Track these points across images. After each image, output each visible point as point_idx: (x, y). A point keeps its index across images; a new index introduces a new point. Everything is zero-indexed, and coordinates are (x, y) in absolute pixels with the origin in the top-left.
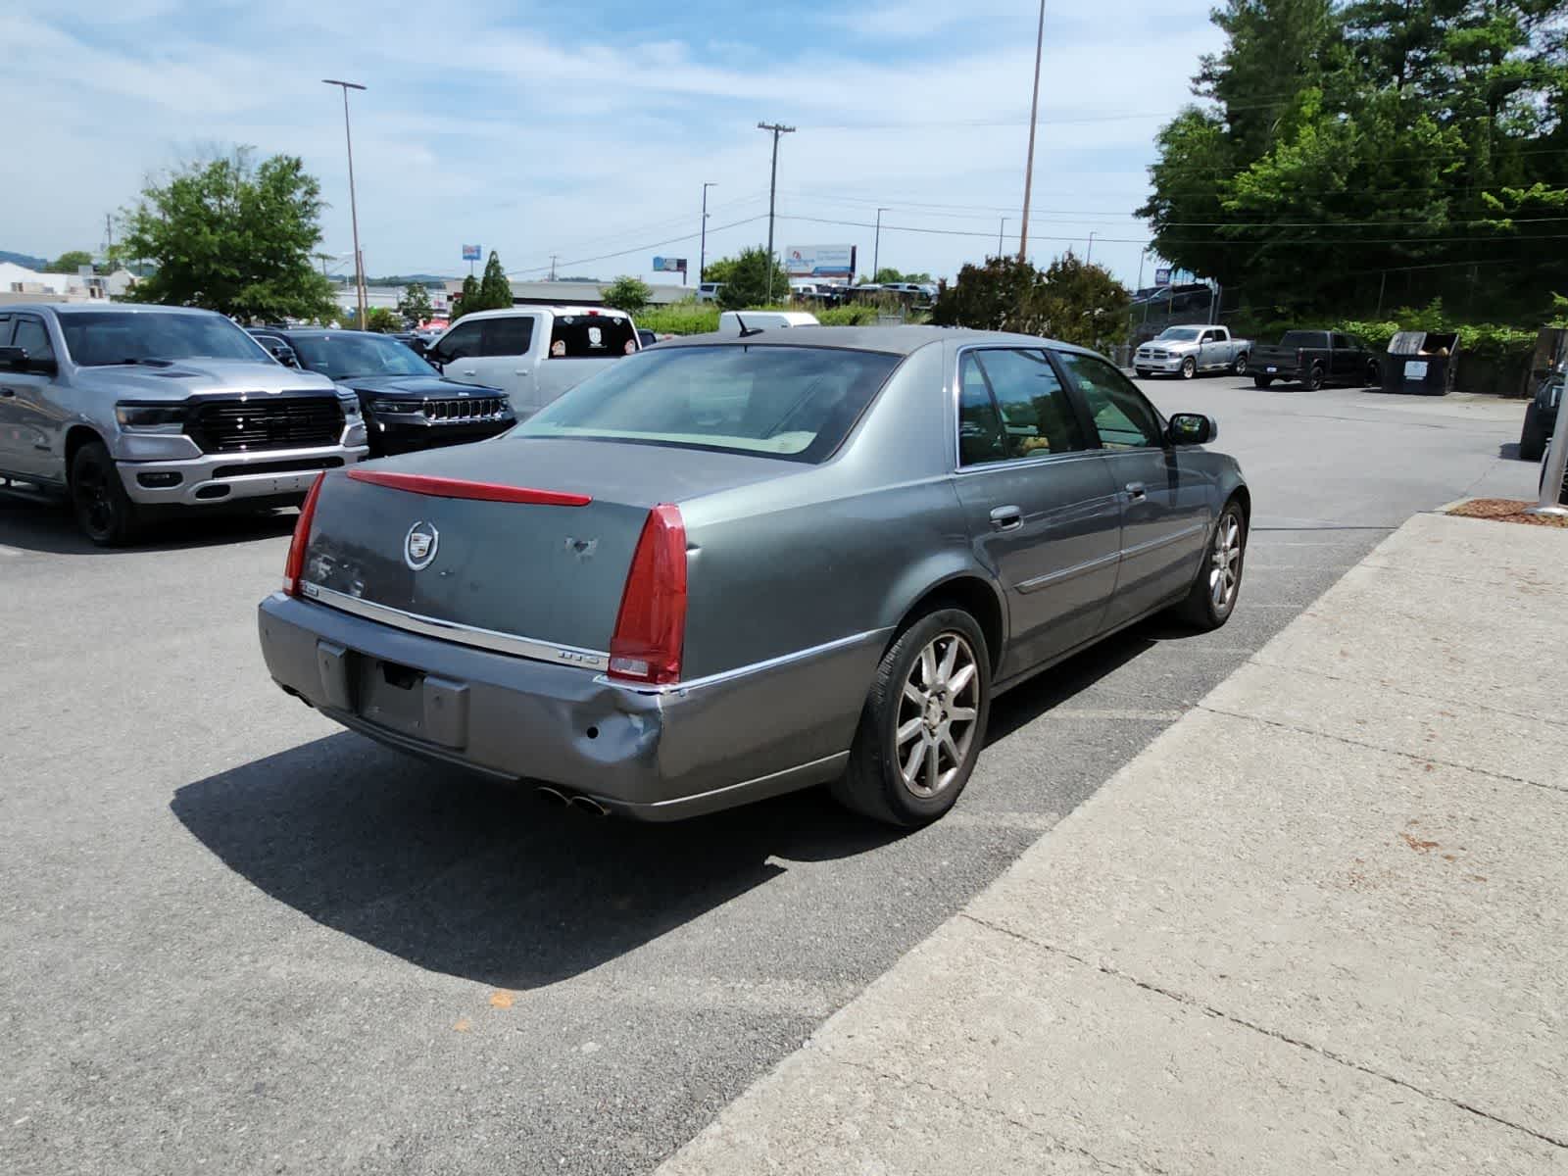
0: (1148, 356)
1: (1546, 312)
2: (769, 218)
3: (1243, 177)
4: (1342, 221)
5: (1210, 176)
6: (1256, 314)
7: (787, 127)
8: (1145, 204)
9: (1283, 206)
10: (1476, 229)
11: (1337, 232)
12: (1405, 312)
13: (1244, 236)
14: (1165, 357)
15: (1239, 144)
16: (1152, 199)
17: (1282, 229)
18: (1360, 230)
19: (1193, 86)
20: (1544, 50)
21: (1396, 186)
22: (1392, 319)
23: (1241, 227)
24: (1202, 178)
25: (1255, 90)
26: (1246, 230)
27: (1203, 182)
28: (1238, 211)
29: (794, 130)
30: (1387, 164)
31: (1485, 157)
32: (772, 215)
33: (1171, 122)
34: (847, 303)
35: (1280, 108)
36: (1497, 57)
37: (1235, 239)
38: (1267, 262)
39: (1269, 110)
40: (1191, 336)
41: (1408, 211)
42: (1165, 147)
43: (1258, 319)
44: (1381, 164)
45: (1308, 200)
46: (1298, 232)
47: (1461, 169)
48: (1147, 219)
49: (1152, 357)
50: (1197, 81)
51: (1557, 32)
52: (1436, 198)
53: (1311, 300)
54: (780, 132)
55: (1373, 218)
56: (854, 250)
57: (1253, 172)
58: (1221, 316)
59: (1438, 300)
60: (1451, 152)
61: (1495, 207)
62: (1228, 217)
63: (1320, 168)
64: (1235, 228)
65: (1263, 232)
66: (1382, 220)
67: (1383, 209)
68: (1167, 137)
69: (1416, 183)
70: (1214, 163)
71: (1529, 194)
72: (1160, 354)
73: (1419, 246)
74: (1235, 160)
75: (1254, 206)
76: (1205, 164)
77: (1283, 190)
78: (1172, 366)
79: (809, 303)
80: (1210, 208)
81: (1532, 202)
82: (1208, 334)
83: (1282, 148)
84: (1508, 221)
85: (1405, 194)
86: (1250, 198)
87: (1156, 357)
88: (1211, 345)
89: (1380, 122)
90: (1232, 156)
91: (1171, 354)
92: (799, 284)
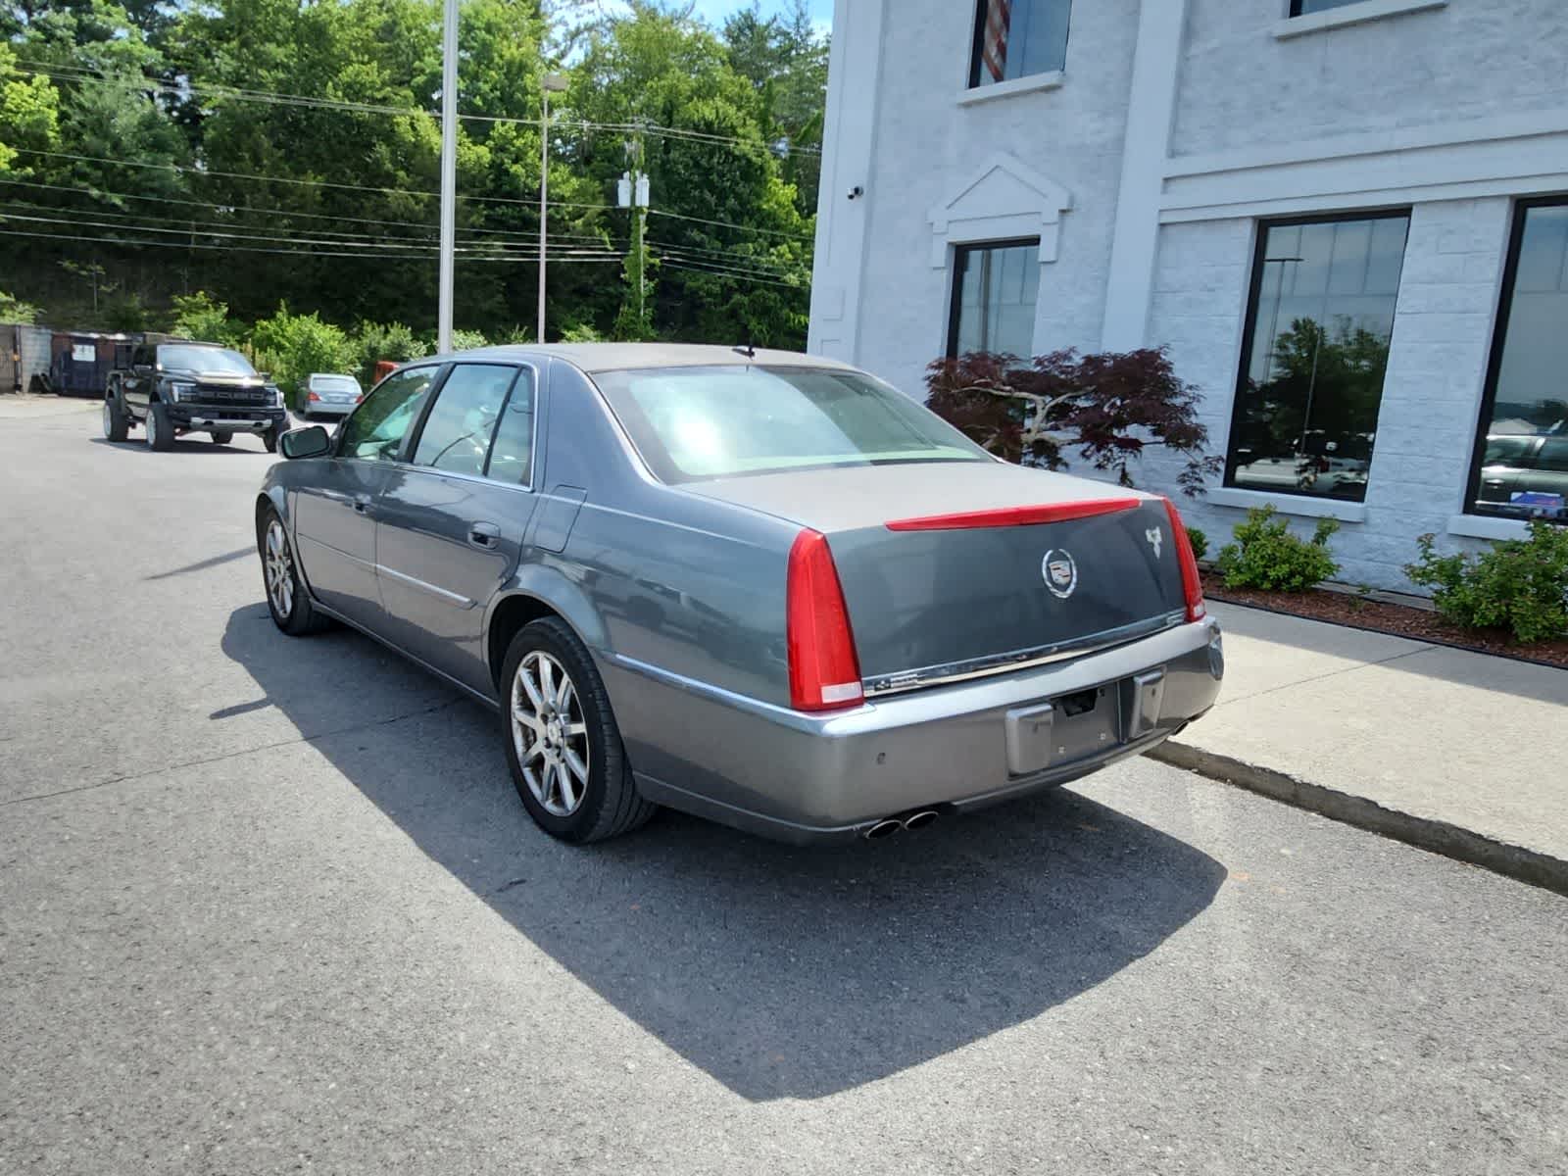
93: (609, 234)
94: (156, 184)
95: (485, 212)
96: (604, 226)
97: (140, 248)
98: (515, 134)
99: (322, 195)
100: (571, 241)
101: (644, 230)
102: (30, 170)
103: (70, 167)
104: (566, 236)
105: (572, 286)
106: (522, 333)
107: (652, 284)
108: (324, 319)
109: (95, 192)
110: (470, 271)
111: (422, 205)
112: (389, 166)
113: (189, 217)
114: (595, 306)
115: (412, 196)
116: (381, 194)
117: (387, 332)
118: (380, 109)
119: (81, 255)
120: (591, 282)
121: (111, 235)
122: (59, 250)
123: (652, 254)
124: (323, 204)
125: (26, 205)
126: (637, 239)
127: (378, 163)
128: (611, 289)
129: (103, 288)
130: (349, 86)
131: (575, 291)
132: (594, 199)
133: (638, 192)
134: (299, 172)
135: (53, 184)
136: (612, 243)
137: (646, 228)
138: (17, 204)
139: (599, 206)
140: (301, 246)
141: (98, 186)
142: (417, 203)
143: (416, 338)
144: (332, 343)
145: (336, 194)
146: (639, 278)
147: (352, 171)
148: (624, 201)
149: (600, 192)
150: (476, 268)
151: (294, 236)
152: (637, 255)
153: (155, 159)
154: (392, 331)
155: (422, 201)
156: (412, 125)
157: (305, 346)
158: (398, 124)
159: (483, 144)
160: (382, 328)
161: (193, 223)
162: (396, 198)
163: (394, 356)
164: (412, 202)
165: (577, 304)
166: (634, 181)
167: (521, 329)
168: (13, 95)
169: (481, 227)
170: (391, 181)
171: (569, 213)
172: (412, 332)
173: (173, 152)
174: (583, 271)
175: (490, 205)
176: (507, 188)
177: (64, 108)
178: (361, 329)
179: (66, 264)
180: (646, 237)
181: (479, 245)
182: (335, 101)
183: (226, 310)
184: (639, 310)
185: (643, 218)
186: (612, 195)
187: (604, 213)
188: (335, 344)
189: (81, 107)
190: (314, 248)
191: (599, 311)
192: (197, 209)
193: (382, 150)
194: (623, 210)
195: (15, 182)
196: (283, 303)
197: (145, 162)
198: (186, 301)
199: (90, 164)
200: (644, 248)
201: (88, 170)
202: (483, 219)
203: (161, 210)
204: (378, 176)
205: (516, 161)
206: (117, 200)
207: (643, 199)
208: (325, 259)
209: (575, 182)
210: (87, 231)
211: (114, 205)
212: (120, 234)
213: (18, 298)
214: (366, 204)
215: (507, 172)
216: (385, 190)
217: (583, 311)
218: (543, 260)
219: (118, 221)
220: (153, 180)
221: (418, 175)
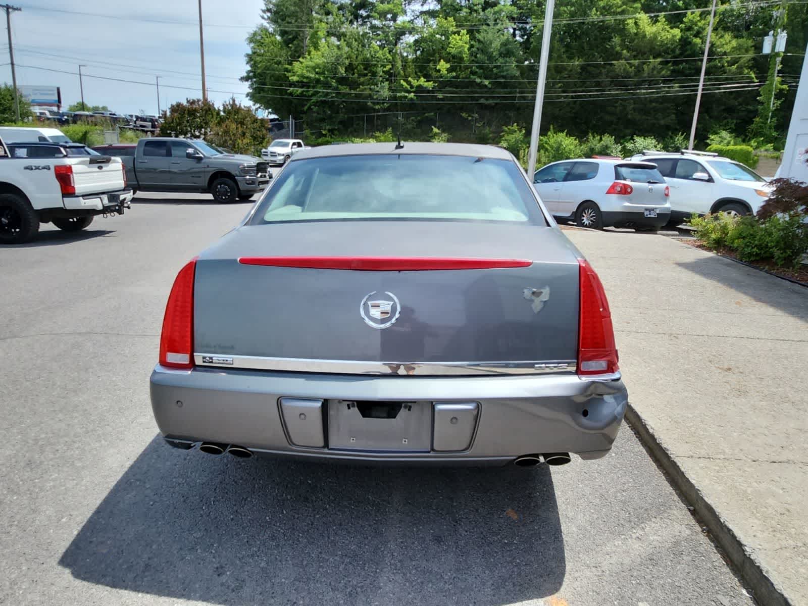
0: (267, 155)
1: (430, 135)
2: (10, 66)
3: (296, 65)
4: (345, 89)
5: (279, 63)
6: (312, 134)
7: (15, 7)
8: (245, 74)
9: (318, 81)
10: (401, 97)
11: (345, 95)
12: (378, 134)
13: (302, 94)
14: (276, 156)
15: (291, 47)
16: (248, 72)
17: (320, 92)
18: (353, 95)
19: (262, 14)
20: (413, 18)
21: (366, 75)
22: (372, 138)
23: (300, 90)
24: (276, 63)
25: (296, 21)
26: (303, 92)
27: (276, 66)
28: (298, 82)
29: (20, 10)
30: (362, 64)
31: (399, 64)
32: (12, 64)
33: (253, 32)
34: (75, 122)
35: (308, 31)
36: (394, 19)
37: (298, 96)
38: (315, 109)
39: (303, 32)
40: (286, 145)
41: (373, 87)
42: (252, 45)
43: (314, 137)
44: (358, 64)
45: (329, 79)
46: (327, 94)
47: (390, 69)
48: (246, 83)
49: (269, 156)
50: (264, 11)
51: (416, 10)
52: (382, 81)
53: (336, 128)
54: (10, 10)
55: (358, 90)
56: (58, 89)
57: (301, 63)
58: (295, 135)
59: (390, 129)
60: (385, 61)
61: (406, 88)
62: (292, 84)
63: (333, 64)
64: (297, 91)
65: (310, 93)
66: (363, 90)
67: (363, 86)
68: (252, 40)
69: (374, 74)
70: (281, 56)
71: (419, 83)
72: (273, 154)
73: (378, 103)
74: (291, 56)
75: (305, 80)
76: (276, 56)
77: (317, 73)
78: (280, 160)
79: (47, 122)
80: (282, 79)
81: (420, 86)
82: (294, 144)
83: (313, 52)
84: (412, 94)
85: (371, 79)
86: (303, 76)
87: (271, 156)
88: (296, 149)
89: (355, 44)
90: (289, 53)
91: (279, 154)
92: (37, 110)
93: (755, 73)
94: (505, 73)
95: (672, 68)
96: (751, 68)
97: (493, 104)
98: (699, 18)
99: (581, 69)
100: (727, 79)
101: (779, 67)
102: (454, 74)
103: (470, 70)
104: (725, 76)
105: (723, 107)
106: (683, 137)
107: (779, 102)
108: (569, 134)
109: (478, 80)
110: (657, 102)
111: (633, 68)
112: (618, 48)
113: (516, 87)
114: (737, 119)
115: (628, 63)
116: (612, 64)
117: (601, 139)
118: (619, 17)
119: (470, 111)
120: (737, 104)
121: (482, 99)
122: (462, 109)
123: (783, 83)
124: (581, 73)
125: (450, 89)
126: (773, 73)
127: (613, 47)
128: (751, 108)
129: (477, 124)
130: (604, 8)
131: (724, 110)
132: (747, 51)
133: (777, 43)
134: (570, 58)
135: (463, 78)
136: (757, 78)
137: (781, 66)
138: (448, 89)
139: (751, 54)
140: (566, 97)
141: (480, 77)
142: (631, 67)
143: (616, 142)
144: (570, 147)
145: (588, 68)
146: (771, 98)
147: (598, 53)
148: (767, 50)
149: (752, 47)
150: (660, 100)
151: (564, 92)
152: (772, 84)
153: (506, 61)
154: (603, 138)
155: (634, 66)
156: (636, 23)
157: (558, 149)
158: (628, 24)
159: (678, 27)
160: (599, 137)
161: (518, 90)
162: (619, 66)
163: (603, 152)
164: (628, 67)
165: (726, 118)
166: (775, 36)
167: (682, 135)
168: (453, 41)
169: (668, 77)
170: (618, 56)
171: (728, 62)
172: (614, 139)
173: (514, 56)
174: (732, 97)
175: (675, 63)
176: (689, 52)
177: (472, 43)
178: (588, 139)
179: (464, 115)
180: (779, 72)
181: (664, 87)
182: (595, 17)
183: (524, 132)
184: (767, 119)
185: (779, 59)
186: (759, 47)
187: (754, 59)
188: (572, 147)
189: (479, 41)
190: (572, 97)
191: (738, 121)
192: (520, 83)
193: (616, 40)
194: (767, 56)
195: (449, 79)
196: (551, 127)
197: (502, 63)
198: (509, 129)
199: (477, 67)
200: (777, 79)
201: (477, 70)
202: (669, 72)
203: (505, 85)
204: (612, 55)
205: (696, 36)
206: (486, 82)
207: (781, 47)
208: (578, 102)
209: (734, 43)
210: (473, 98)
211: (486, 86)
212: (487, 99)
213: (444, 131)
214: (603, 71)
215: (690, 43)
216: (613, 62)
217: (728, 122)
218: (700, 93)
219: (486, 92)
220: (503, 72)
221: (633, 51)
